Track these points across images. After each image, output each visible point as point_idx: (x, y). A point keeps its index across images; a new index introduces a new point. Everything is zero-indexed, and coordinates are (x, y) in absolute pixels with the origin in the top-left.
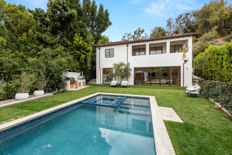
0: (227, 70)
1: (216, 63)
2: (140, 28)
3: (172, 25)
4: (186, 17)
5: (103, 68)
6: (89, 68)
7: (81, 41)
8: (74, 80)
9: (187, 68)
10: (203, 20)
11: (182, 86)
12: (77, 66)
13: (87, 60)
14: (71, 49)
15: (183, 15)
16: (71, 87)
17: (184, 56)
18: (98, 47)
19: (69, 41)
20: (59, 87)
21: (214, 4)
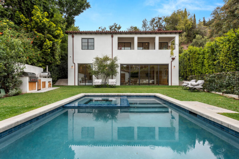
0: (208, 68)
1: (196, 62)
2: (116, 24)
3: (147, 26)
4: (159, 21)
5: (78, 64)
6: (57, 61)
7: (46, 18)
8: (35, 77)
9: (174, 66)
10: (173, 26)
11: (170, 84)
12: (37, 57)
13: (54, 50)
14: (27, 28)
15: (156, 19)
16: (31, 88)
17: (172, 54)
18: (71, 33)
19: (22, 15)
20: (8, 87)
21: (180, 13)
